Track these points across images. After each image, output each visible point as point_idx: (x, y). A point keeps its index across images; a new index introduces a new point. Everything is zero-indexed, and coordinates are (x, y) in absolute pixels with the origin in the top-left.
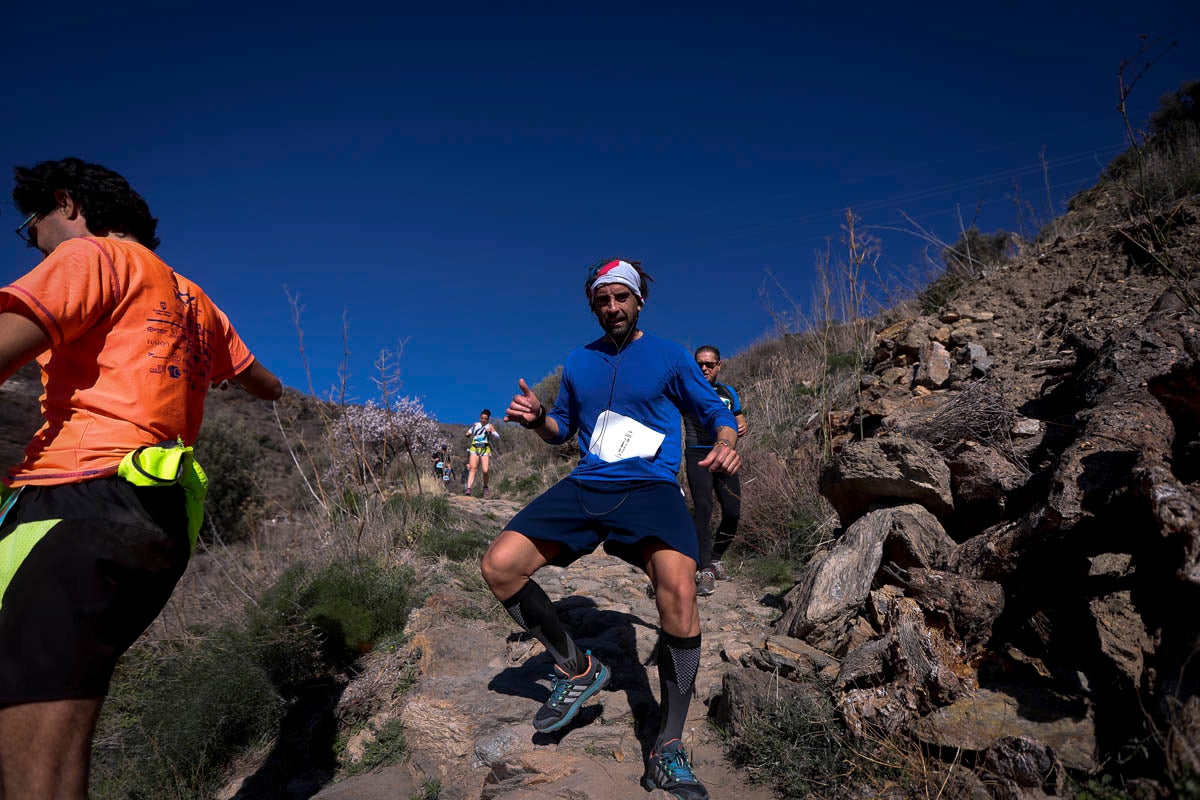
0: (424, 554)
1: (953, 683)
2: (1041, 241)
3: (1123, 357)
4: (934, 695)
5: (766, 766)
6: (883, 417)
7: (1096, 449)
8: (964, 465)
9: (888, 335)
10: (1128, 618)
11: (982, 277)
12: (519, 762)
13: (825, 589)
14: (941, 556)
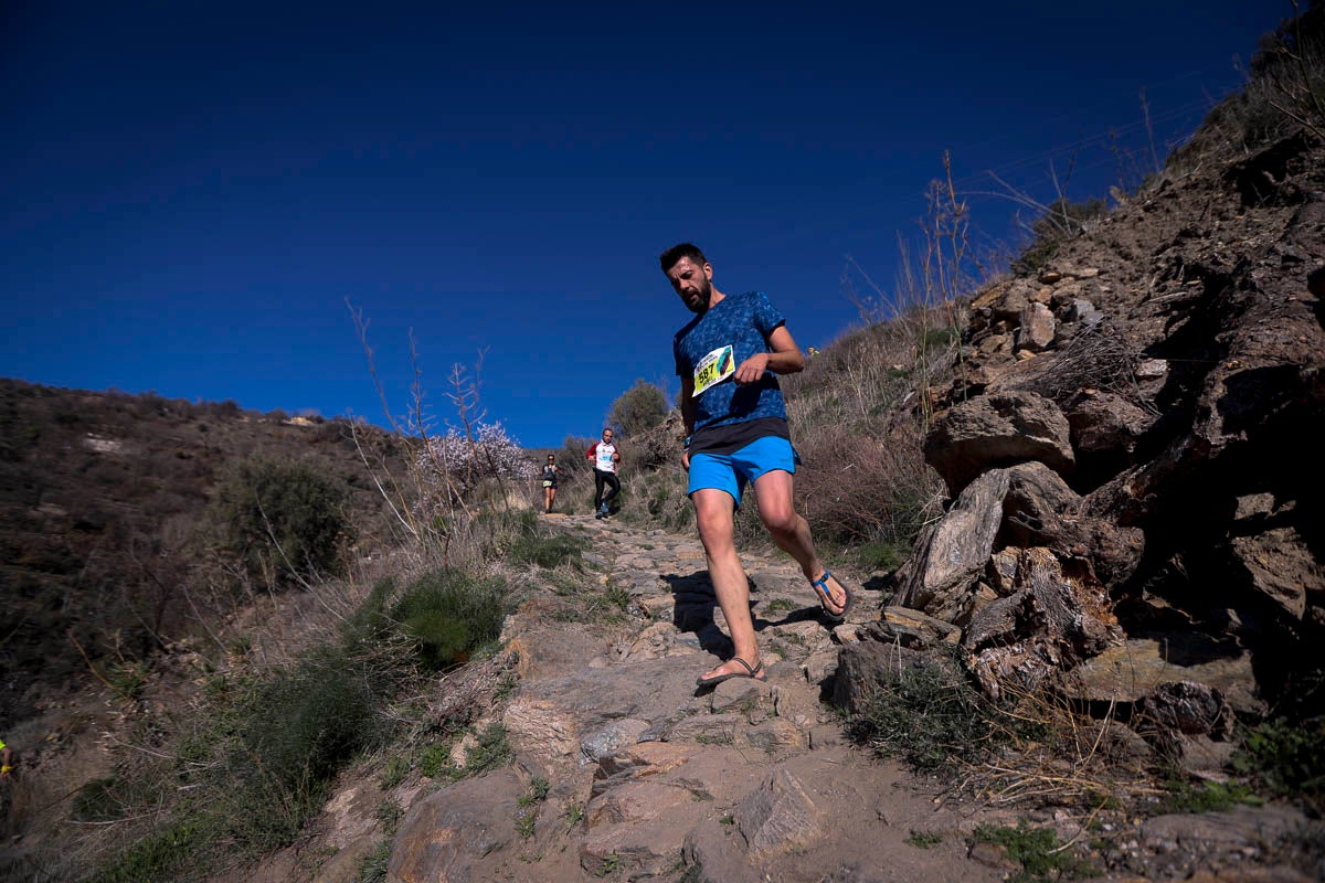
0: (515, 564)
1: (1100, 630)
2: (1145, 189)
3: (1262, 275)
4: (1078, 646)
5: (894, 739)
6: (985, 385)
7: (1246, 366)
8: (1084, 415)
9: (983, 304)
10: (1286, 555)
11: (1082, 232)
12: (627, 754)
13: (942, 555)
14: (1068, 509)
